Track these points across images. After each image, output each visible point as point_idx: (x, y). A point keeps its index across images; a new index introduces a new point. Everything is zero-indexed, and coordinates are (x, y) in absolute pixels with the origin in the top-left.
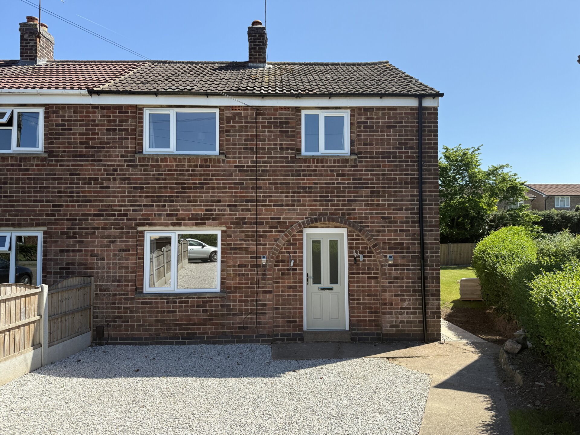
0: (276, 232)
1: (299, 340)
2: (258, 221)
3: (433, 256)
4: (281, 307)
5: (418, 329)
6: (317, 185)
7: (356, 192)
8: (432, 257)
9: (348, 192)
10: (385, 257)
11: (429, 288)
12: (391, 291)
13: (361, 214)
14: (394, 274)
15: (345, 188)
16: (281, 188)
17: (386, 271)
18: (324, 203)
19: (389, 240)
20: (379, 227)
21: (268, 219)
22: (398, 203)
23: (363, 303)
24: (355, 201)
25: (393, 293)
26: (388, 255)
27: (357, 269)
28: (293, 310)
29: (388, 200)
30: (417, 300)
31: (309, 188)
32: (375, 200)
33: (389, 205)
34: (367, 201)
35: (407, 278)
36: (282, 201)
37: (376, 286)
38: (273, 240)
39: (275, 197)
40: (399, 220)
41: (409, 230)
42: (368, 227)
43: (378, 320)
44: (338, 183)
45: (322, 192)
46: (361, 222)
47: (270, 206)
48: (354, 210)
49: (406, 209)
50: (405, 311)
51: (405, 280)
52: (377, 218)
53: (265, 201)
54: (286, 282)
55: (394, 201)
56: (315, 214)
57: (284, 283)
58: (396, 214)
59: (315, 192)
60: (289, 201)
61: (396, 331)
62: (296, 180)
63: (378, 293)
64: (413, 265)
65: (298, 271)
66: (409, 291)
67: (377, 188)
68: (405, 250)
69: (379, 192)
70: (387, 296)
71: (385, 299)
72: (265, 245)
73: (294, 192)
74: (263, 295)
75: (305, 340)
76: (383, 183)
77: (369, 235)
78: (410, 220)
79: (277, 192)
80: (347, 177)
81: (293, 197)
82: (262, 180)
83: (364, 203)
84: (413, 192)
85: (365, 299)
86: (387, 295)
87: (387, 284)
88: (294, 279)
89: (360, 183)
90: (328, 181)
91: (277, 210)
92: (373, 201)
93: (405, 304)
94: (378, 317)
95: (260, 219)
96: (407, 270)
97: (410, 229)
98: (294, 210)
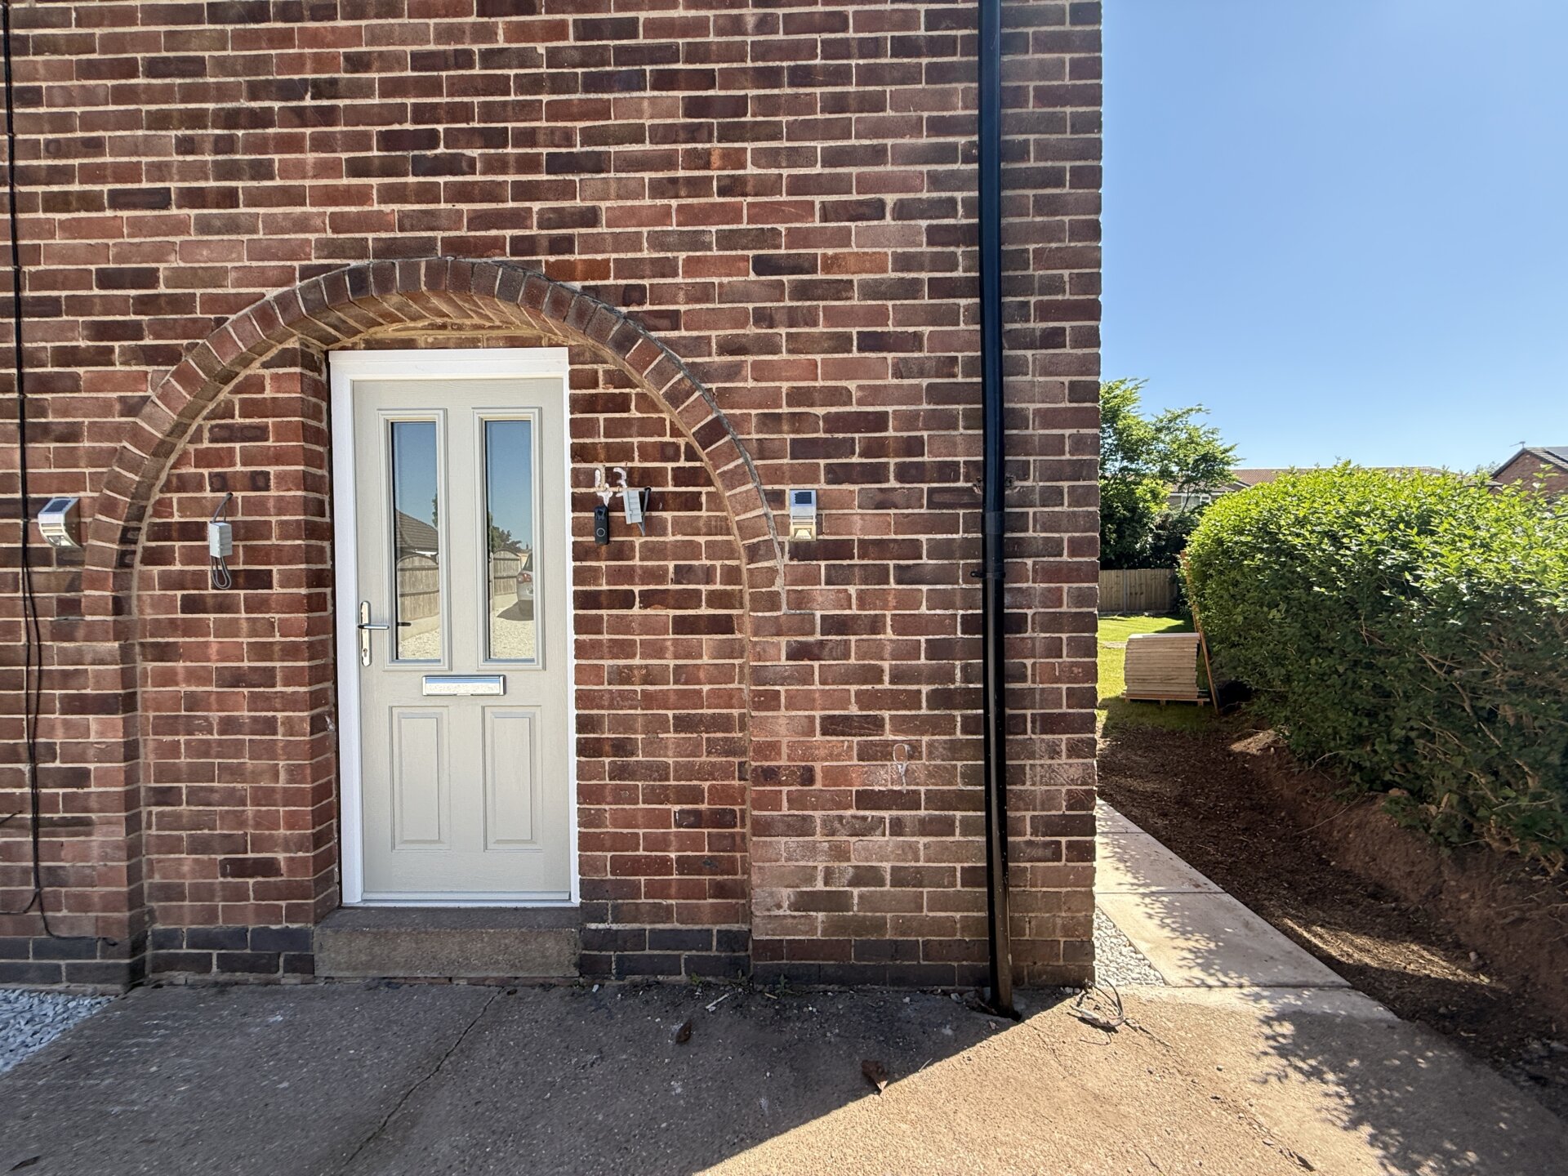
0: (131, 356)
1: (292, 966)
2: (27, 293)
3: (1060, 491)
4: (191, 791)
5: (958, 915)
6: (367, 68)
7: (602, 111)
8: (1052, 497)
9: (557, 111)
10: (777, 499)
11: (1028, 685)
12: (808, 701)
13: (634, 243)
14: (824, 600)
15: (533, 84)
16: (152, 95)
17: (779, 586)
18: (411, 179)
19: (796, 396)
20: (739, 320)
21: (81, 279)
22: (854, 170)
23: (649, 767)
24: (597, 164)
25: (818, 714)
26: (790, 490)
27: (617, 575)
28: (256, 802)
29: (795, 157)
30: (954, 749)
31: (321, 89)
32: (715, 160)
33: (799, 185)
34: (668, 162)
35: (902, 624)
36: (160, 171)
37: (725, 674)
38: (117, 407)
39: (120, 147)
40: (856, 278)
41: (917, 337)
42: (673, 321)
43: (733, 860)
44: (489, 58)
45: (398, 114)
46: (632, 295)
47: (89, 202)
48: (589, 217)
49: (903, 211)
50: (886, 814)
51: (889, 634)
52: (729, 266)
53: (64, 174)
54: (213, 651)
55: (834, 158)
56: (360, 249)
57: (201, 653)
58: (843, 238)
59: (357, 115)
60: (200, 171)
61: (832, 927)
62: (242, 40)
63: (735, 712)
64: (937, 550)
65: (277, 589)
66: (913, 700)
67: (729, 79)
68: (893, 461)
69: (738, 106)
70: (783, 730)
71: (772, 748)
72: (71, 434)
73: (231, 119)
74: (65, 722)
75: (322, 971)
76: (761, 51)
77: (680, 367)
78: (924, 276)
79: (130, 121)
80: (544, 17)
81: (224, 145)
82: (43, 45)
83: (647, 176)
84: (944, 101)
85: (663, 747)
86: (782, 724)
87: (783, 662)
88: (253, 633)
89: (624, 55)
90: (432, 47)
91: (137, 227)
92: (702, 160)
93: (887, 776)
94: (736, 843)
95: (41, 280)
96: (904, 575)
97: (926, 330)
98: (233, 226)
